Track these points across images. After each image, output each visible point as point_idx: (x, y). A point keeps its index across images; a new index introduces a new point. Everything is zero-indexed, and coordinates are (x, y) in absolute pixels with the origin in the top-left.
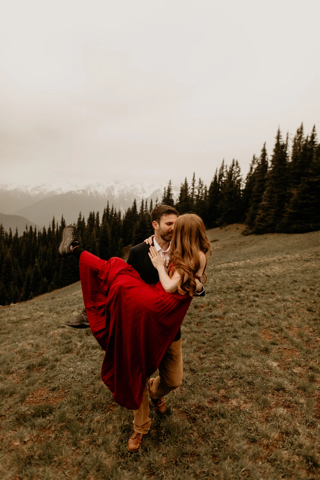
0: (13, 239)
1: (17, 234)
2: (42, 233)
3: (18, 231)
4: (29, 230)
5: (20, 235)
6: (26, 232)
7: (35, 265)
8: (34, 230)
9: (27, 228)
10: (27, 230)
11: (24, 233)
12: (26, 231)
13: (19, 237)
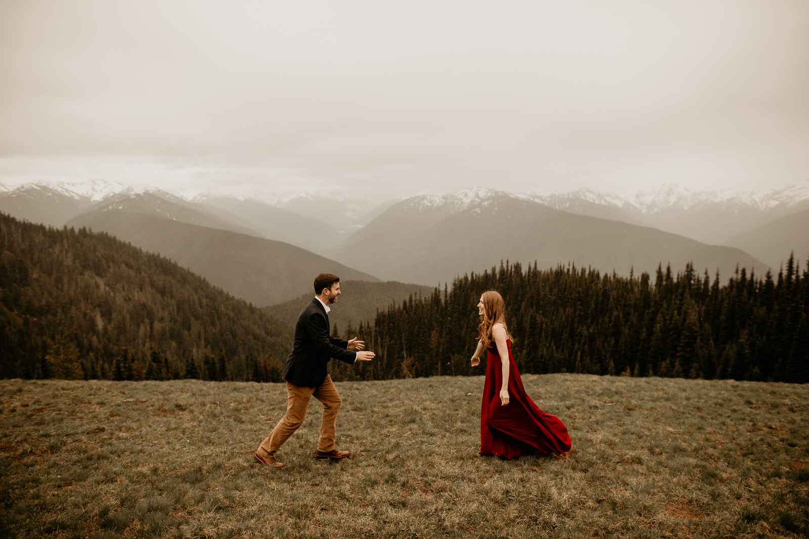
0: (710, 289)
1: (717, 283)
2: (764, 282)
3: (719, 277)
4: (740, 276)
5: (724, 283)
6: (734, 279)
7: (740, 340)
8: (748, 276)
9: (737, 272)
10: (737, 276)
11: (731, 280)
12: (734, 276)
13: (721, 286)
